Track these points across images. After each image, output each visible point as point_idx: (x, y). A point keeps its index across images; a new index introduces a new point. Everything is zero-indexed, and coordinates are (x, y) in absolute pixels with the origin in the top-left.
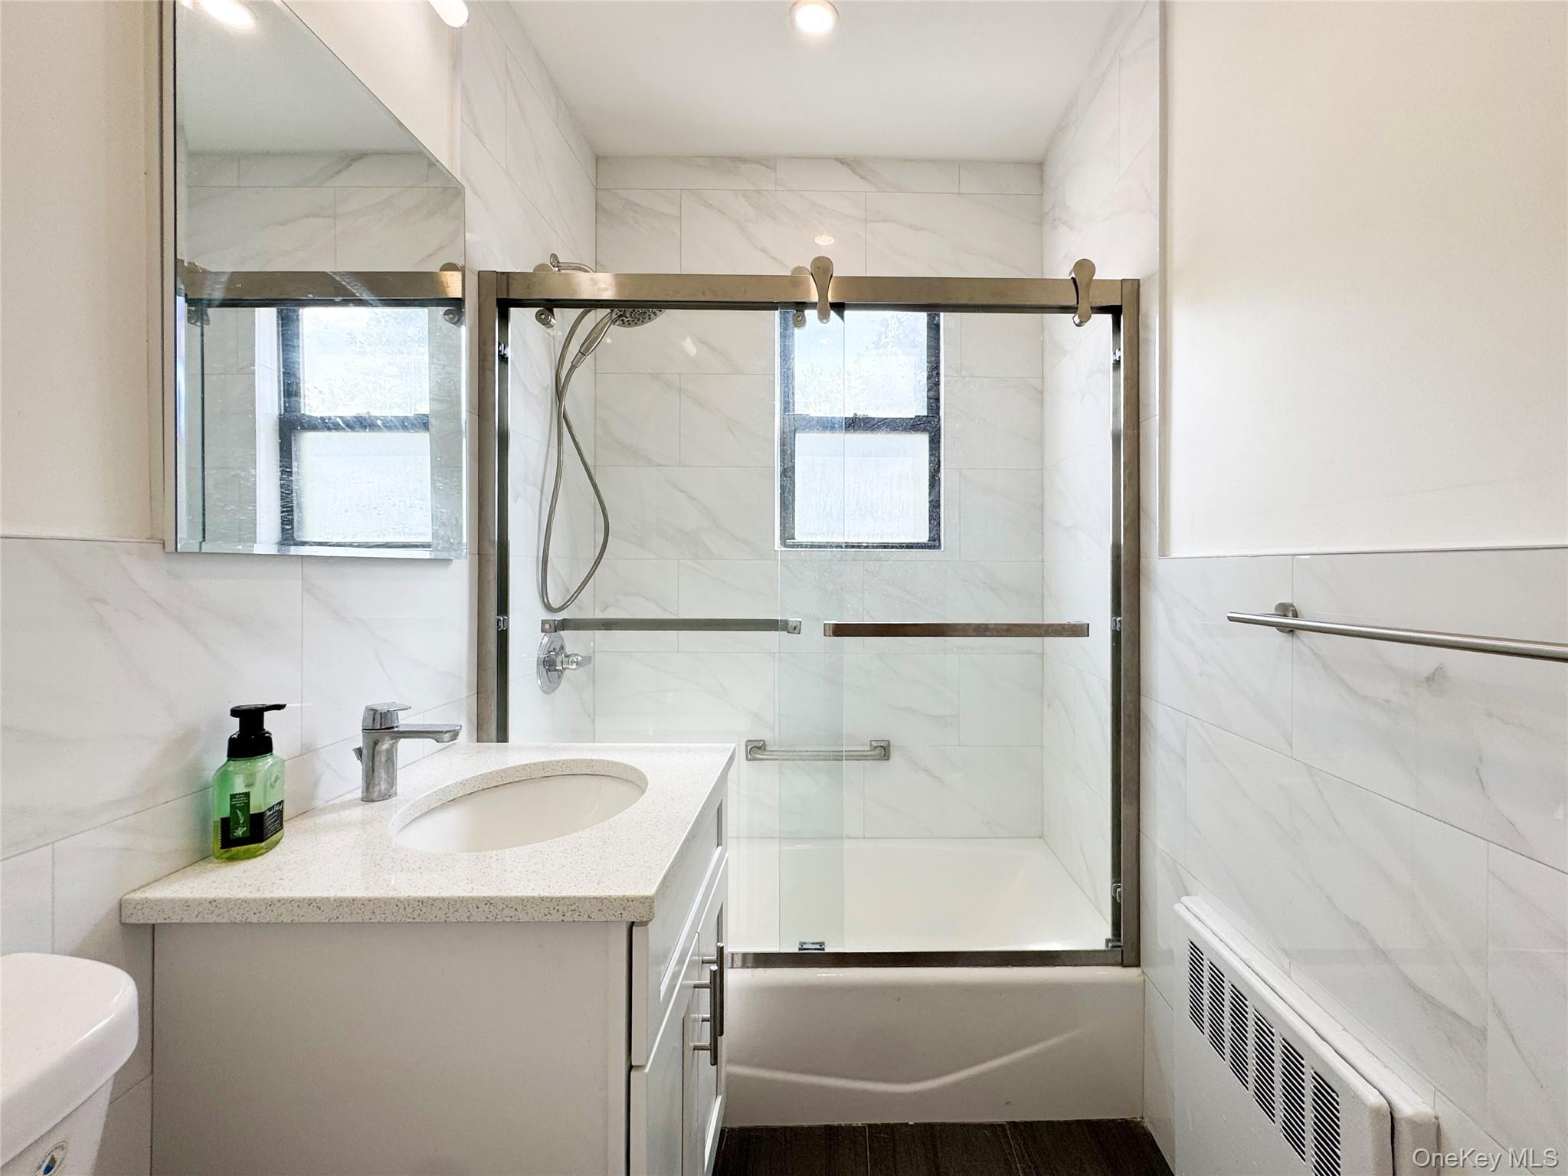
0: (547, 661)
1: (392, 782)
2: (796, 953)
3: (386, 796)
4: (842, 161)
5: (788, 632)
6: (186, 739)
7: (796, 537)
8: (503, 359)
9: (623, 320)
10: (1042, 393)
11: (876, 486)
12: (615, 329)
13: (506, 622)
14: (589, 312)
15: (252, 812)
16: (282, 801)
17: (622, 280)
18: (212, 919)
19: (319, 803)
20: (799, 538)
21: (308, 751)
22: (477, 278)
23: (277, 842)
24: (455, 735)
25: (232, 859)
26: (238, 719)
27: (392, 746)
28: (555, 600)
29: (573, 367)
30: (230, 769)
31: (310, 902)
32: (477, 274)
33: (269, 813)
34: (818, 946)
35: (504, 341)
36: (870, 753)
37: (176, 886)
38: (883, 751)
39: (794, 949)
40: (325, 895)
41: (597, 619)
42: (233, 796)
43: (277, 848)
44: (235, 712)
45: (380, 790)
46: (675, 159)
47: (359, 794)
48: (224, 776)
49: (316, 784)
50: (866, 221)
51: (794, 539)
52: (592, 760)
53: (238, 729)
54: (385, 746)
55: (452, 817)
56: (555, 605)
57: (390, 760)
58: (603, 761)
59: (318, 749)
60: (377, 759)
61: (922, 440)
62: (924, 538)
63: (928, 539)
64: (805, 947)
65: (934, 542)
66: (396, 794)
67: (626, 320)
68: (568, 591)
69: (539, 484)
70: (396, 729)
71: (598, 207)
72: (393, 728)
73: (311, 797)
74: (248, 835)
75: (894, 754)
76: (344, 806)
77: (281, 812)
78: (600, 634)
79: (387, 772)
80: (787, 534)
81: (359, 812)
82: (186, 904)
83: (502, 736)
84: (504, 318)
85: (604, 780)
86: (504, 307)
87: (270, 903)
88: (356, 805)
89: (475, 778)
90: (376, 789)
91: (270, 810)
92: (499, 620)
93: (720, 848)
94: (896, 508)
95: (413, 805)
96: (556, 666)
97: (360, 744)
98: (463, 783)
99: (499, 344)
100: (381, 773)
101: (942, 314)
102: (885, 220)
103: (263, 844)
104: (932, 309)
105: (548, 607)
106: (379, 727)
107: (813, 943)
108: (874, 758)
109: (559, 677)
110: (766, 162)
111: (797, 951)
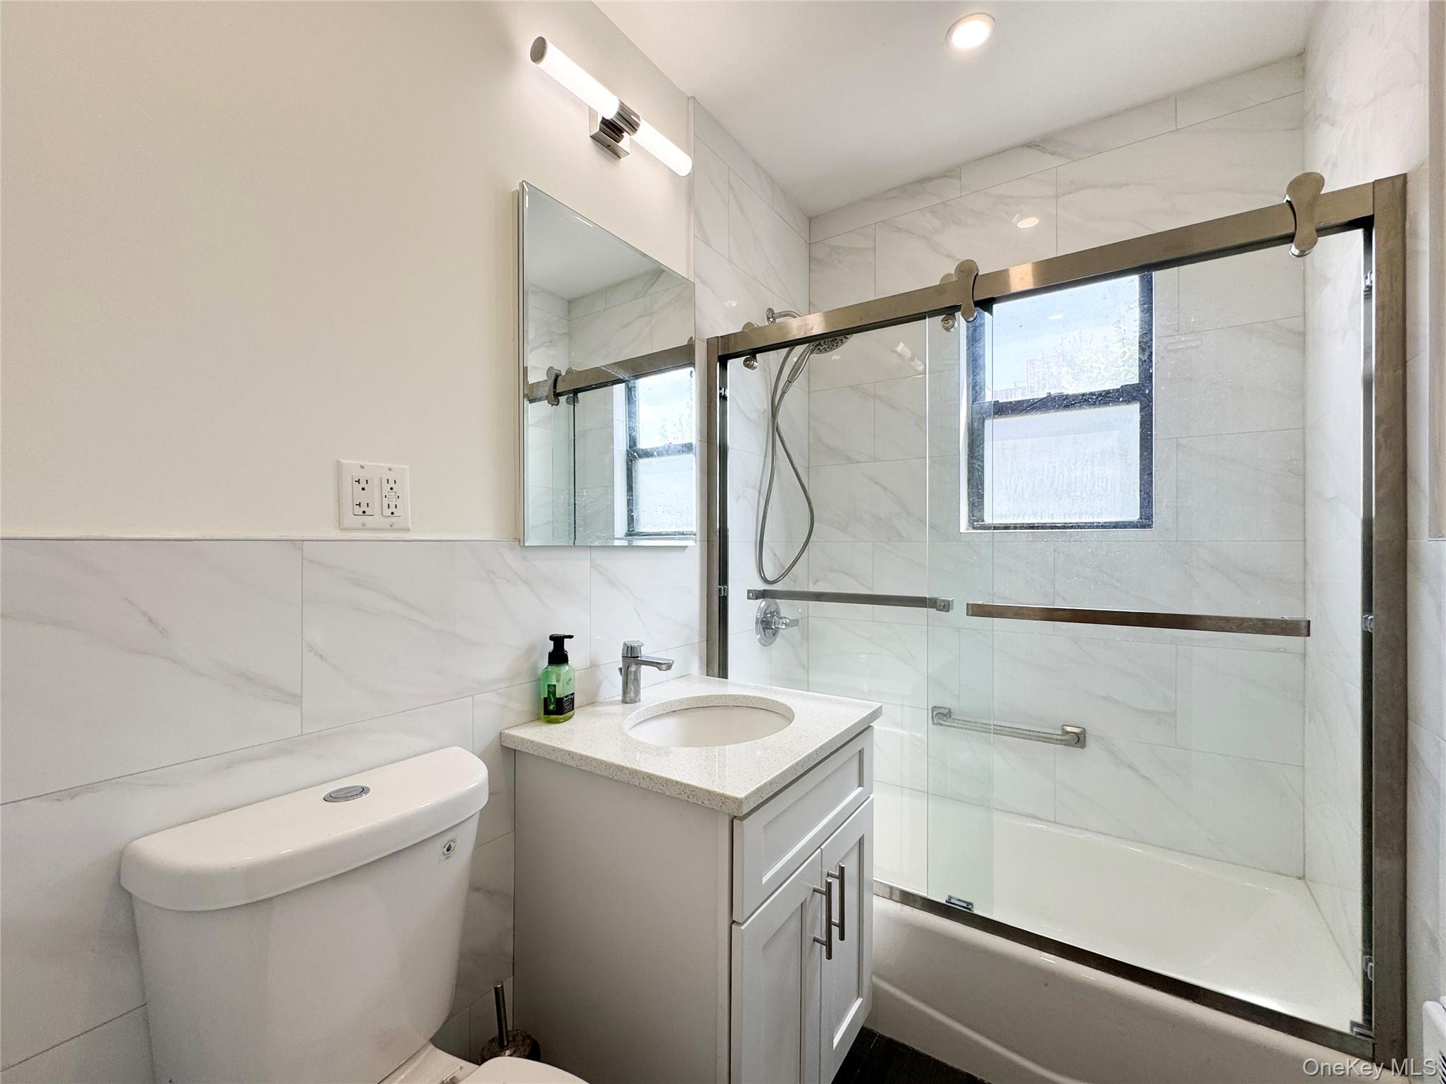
0: (764, 621)
1: (637, 692)
2: (944, 904)
3: (633, 701)
4: (1029, 145)
5: (937, 610)
6: (530, 650)
7: (985, 519)
8: (724, 398)
9: (819, 349)
10: (1303, 334)
11: (1074, 464)
12: (815, 356)
13: (726, 590)
14: (793, 349)
15: (557, 696)
16: (573, 693)
17: (829, 316)
18: (531, 752)
19: (601, 699)
20: (988, 520)
21: (593, 666)
22: (706, 344)
23: (571, 717)
24: (669, 667)
25: (550, 722)
26: (552, 642)
27: (637, 670)
28: (770, 573)
29: (783, 393)
30: (549, 670)
31: (569, 753)
32: (706, 341)
33: (565, 699)
34: (965, 905)
35: (724, 385)
36: (1059, 737)
37: (522, 731)
38: (1079, 740)
39: (942, 900)
40: (576, 751)
41: (811, 592)
42: (549, 686)
43: (570, 721)
44: (552, 638)
45: (630, 697)
46: (868, 199)
47: (620, 698)
48: (546, 673)
49: (598, 687)
50: (1057, 197)
51: (983, 521)
52: (766, 699)
53: (552, 648)
54: (633, 668)
55: (671, 723)
56: (769, 578)
57: (637, 680)
58: (773, 701)
59: (600, 665)
60: (629, 676)
61: (1133, 411)
62: (1134, 515)
63: (1138, 517)
64: (952, 901)
65: (1146, 521)
66: (640, 700)
67: (821, 348)
68: (783, 567)
69: (758, 488)
70: (639, 659)
71: (811, 258)
72: (638, 657)
73: (596, 694)
74: (555, 709)
75: (1089, 741)
76: (612, 703)
77: (573, 700)
78: (812, 604)
79: (634, 686)
80: (976, 519)
81: (620, 708)
82: (522, 740)
83: (723, 672)
84: (724, 367)
85: (772, 714)
86: (723, 361)
87: (554, 749)
88: (618, 704)
89: (688, 699)
90: (628, 695)
91: (566, 697)
92: (720, 589)
93: (861, 789)
94: (1098, 486)
95: (646, 710)
96: (771, 626)
97: (621, 666)
98: (681, 701)
99: (720, 389)
100: (631, 686)
101: (1153, 273)
102: (1079, 189)
103: (562, 716)
104: (1145, 269)
105: (765, 580)
106: (629, 656)
107: (958, 900)
108: (1067, 743)
109: (774, 635)
110: (951, 173)
111: (944, 902)
